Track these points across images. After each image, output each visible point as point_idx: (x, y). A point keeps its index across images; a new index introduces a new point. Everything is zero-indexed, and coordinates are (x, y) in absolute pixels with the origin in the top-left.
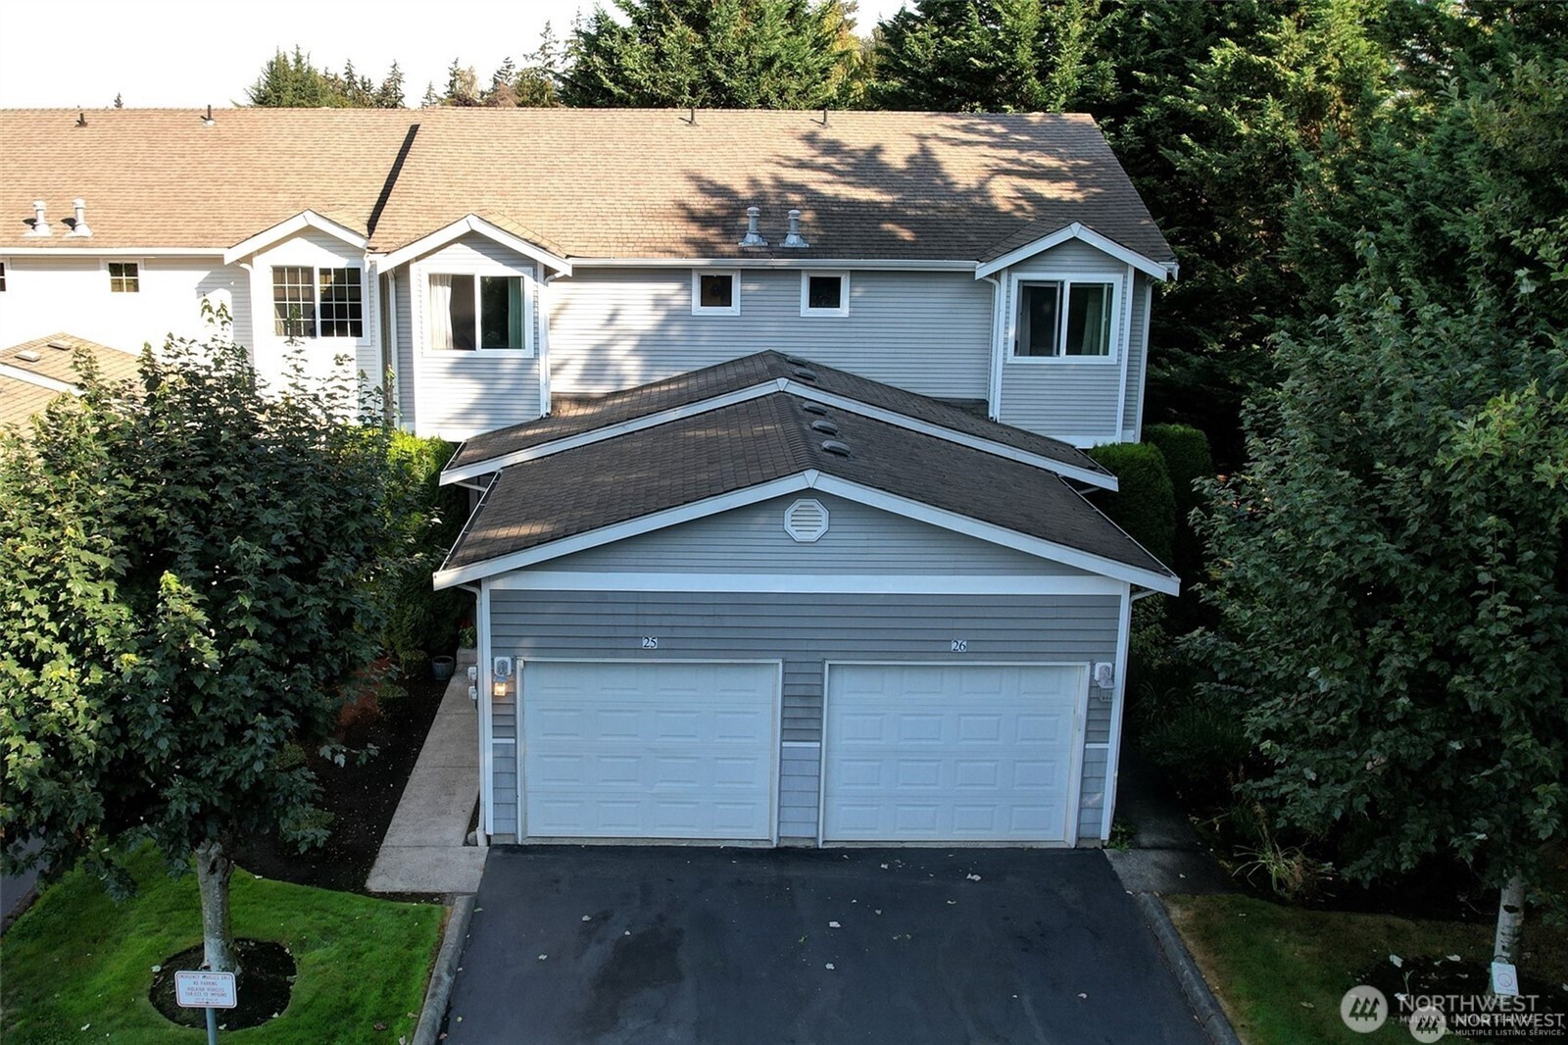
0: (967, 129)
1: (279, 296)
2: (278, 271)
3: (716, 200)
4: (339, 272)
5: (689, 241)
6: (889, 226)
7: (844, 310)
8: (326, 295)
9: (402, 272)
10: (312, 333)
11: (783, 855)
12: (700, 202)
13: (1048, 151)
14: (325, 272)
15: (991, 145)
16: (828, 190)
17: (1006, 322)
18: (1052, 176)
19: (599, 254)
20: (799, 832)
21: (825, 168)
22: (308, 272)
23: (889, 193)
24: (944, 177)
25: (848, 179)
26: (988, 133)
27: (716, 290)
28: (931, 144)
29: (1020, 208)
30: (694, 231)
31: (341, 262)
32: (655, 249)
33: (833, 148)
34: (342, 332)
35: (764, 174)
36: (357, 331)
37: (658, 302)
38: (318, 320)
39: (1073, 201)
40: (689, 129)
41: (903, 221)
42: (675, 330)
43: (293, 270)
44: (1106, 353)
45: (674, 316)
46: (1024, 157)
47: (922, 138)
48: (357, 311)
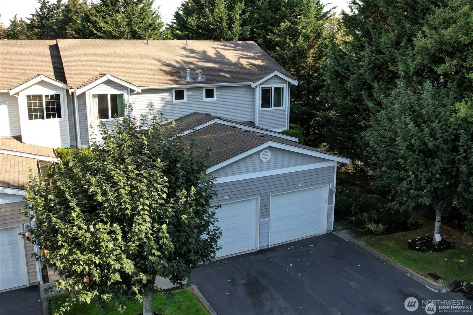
1: (29, 105)
2: (29, 97)
3: (170, 68)
4: (52, 96)
5: (170, 80)
6: (222, 74)
7: (215, 99)
8: (47, 104)
10: (43, 118)
13: (249, 51)
14: (47, 96)
15: (234, 50)
17: (259, 101)
18: (253, 58)
20: (264, 245)
21: (194, 57)
22: (40, 97)
23: (216, 64)
24: (228, 59)
25: (203, 60)
26: (231, 46)
27: (179, 95)
28: (218, 50)
29: (252, 67)
30: (169, 77)
31: (53, 92)
32: (162, 83)
33: (192, 51)
34: (54, 117)
36: (60, 116)
37: (162, 99)
38: (45, 113)
39: (263, 65)
41: (224, 72)
42: (168, 108)
43: (34, 96)
44: (283, 106)
45: (167, 104)
46: (244, 53)
47: (214, 48)
48: (59, 109)
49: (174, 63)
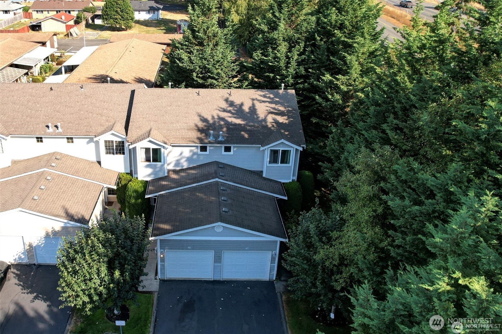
0: (264, 96)
1: (106, 146)
2: (106, 142)
3: (204, 124)
4: (119, 142)
5: (198, 138)
6: (243, 133)
7: (232, 153)
8: (116, 146)
9: (135, 149)
10: (114, 154)
11: (214, 282)
12: (201, 124)
13: (282, 104)
14: (116, 141)
15: (269, 102)
16: (230, 120)
17: (267, 158)
18: (281, 114)
19: (178, 143)
20: (217, 278)
21: (229, 112)
22: (112, 142)
23: (244, 121)
24: (257, 115)
25: (235, 116)
26: (269, 98)
27: (203, 149)
28: (255, 102)
29: (273, 126)
30: (199, 135)
31: (120, 140)
32: (190, 141)
33: (232, 104)
34: (120, 153)
35: (216, 113)
36: (124, 153)
37: (191, 151)
38: (115, 152)
39: (286, 123)
40: (198, 97)
41: (246, 131)
42: (195, 157)
43: (109, 141)
44: (289, 163)
45: (194, 154)
46: (276, 107)
47: (253, 100)
48: (123, 149)
49: (210, 118)
